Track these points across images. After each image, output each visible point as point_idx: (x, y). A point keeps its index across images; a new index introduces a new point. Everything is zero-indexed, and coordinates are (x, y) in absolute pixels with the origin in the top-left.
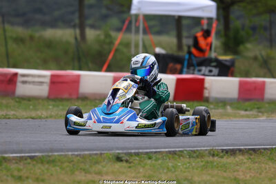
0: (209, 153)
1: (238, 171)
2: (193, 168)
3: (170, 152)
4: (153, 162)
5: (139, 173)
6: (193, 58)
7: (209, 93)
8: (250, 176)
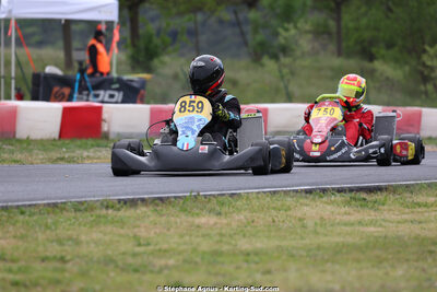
0: (102, 204)
1: (139, 227)
2: (79, 225)
3: (49, 204)
4: (27, 218)
5: (8, 232)
6: (87, 79)
7: (109, 127)
8: (155, 233)
